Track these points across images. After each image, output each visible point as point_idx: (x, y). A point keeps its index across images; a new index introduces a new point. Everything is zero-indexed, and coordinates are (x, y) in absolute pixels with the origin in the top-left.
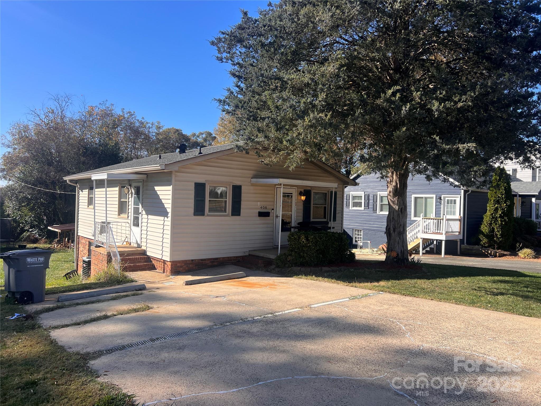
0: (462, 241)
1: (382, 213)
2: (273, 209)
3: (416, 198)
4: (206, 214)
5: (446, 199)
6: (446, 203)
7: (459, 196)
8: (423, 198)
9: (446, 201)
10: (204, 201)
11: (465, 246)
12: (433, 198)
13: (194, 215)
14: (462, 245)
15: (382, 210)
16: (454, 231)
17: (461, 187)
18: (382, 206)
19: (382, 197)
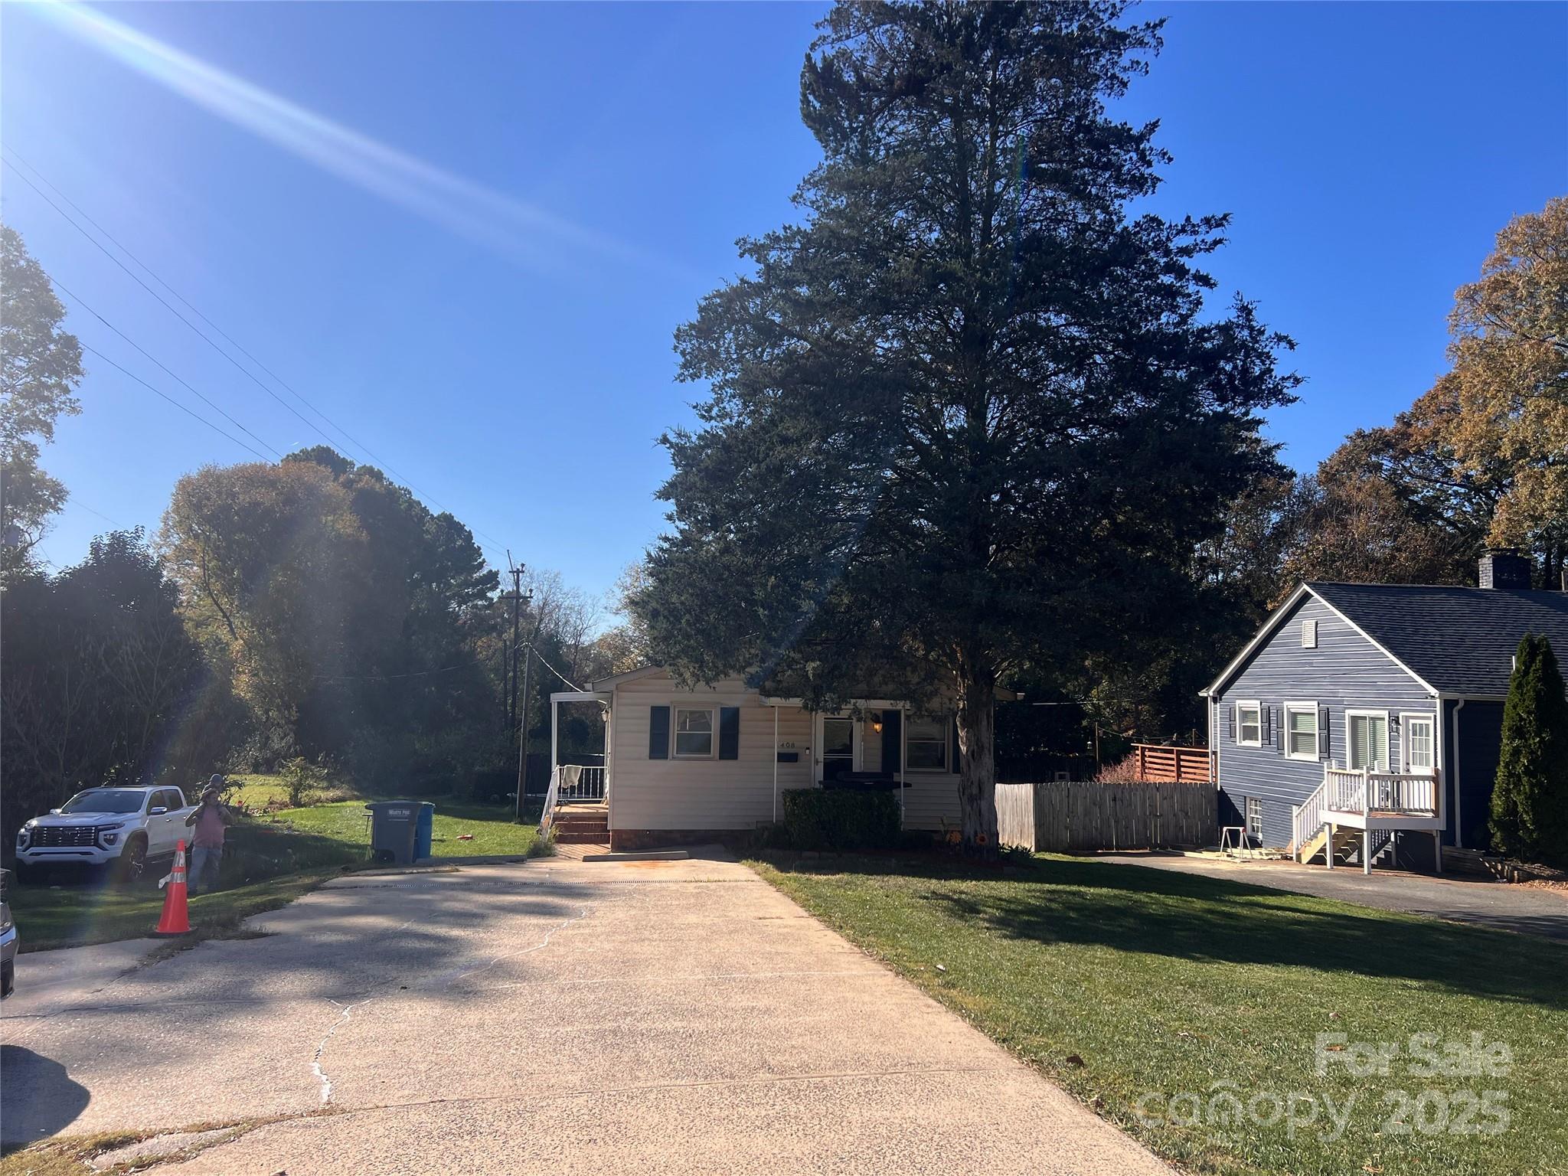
0: (1448, 836)
1: (1295, 756)
2: (808, 749)
3: (1355, 720)
4: (670, 756)
6: (1411, 733)
7: (1432, 715)
8: (1364, 718)
9: (1411, 728)
10: (666, 736)
11: (1457, 850)
12: (1383, 719)
13: (650, 758)
14: (1445, 848)
15: (1295, 750)
16: (1422, 807)
17: (1433, 691)
18: (1295, 737)
19: (1294, 716)
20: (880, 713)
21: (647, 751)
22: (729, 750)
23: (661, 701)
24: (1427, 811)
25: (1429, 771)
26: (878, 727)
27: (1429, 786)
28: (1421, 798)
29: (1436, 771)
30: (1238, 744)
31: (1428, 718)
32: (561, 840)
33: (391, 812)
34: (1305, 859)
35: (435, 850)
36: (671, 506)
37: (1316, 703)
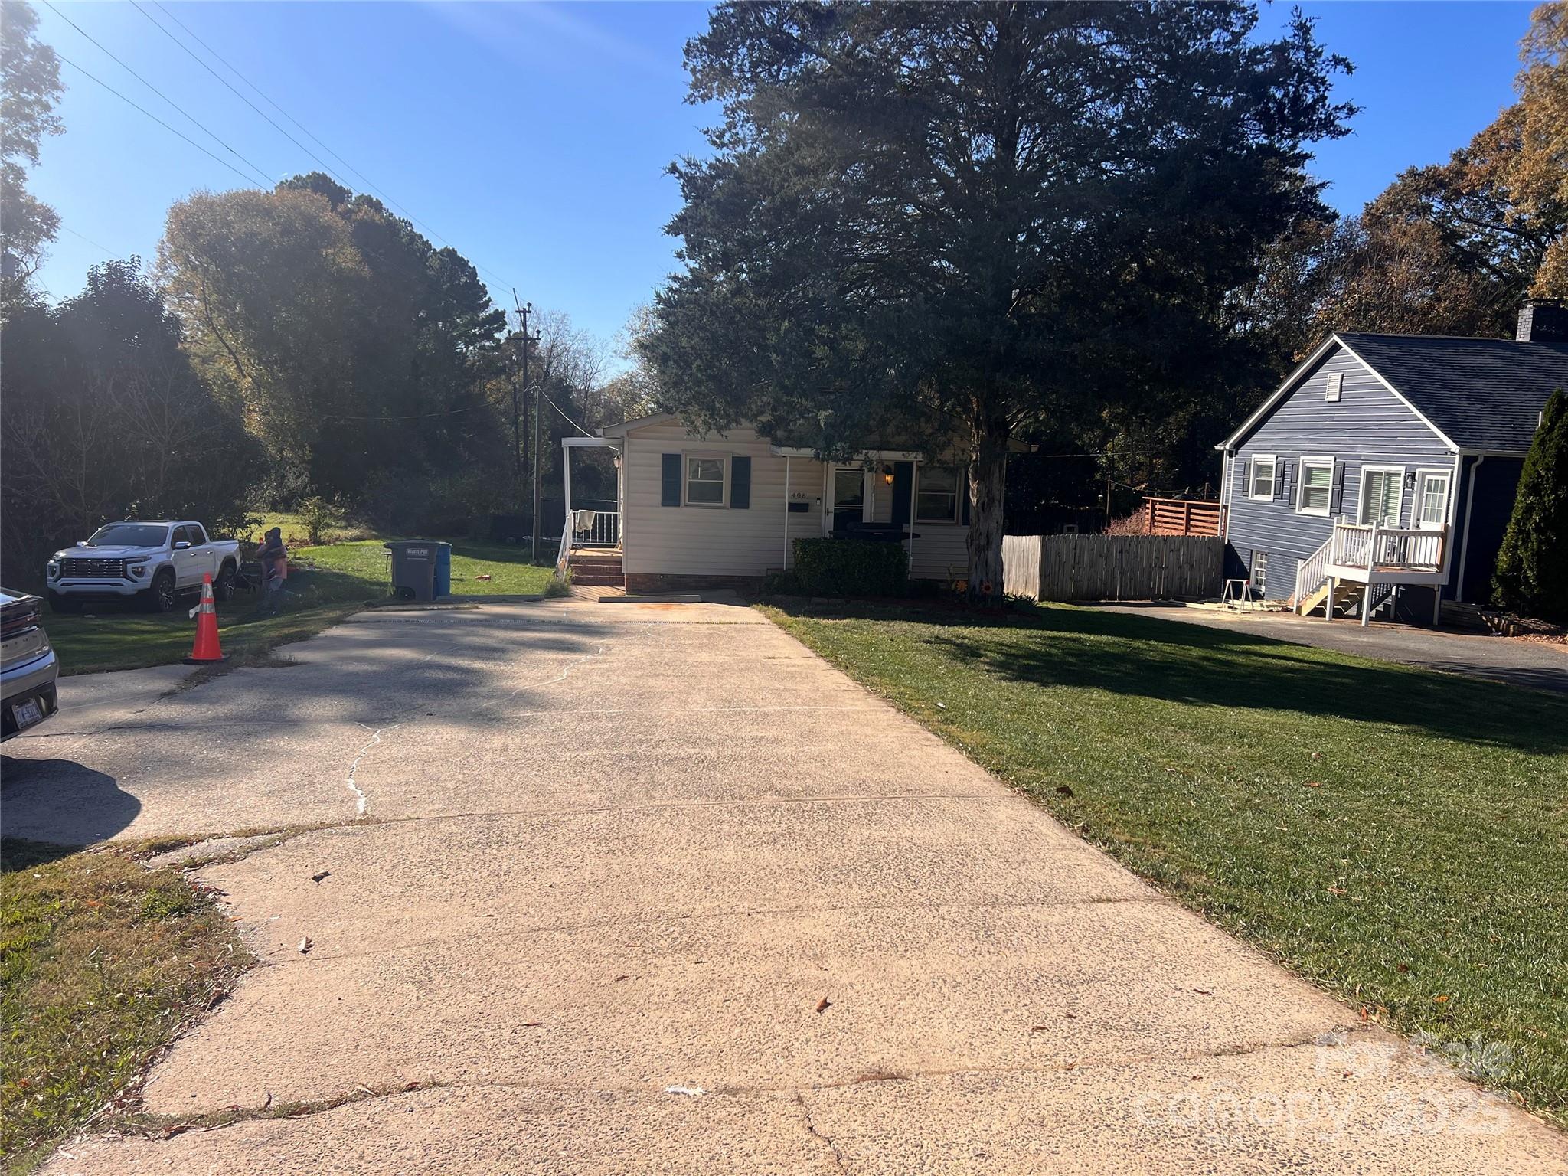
0: (1448, 591)
1: (1307, 511)
2: (819, 499)
3: (1370, 475)
4: (682, 503)
5: (1428, 477)
6: (1425, 489)
7: (1449, 471)
8: (1380, 474)
9: (1426, 484)
10: (678, 484)
11: (1457, 603)
12: (1399, 475)
14: (1445, 602)
15: (1306, 504)
16: (1427, 562)
17: (1453, 447)
18: (1307, 492)
19: (1309, 471)
20: (891, 464)
21: (659, 498)
22: (741, 499)
23: (673, 449)
24: (1432, 566)
25: (1438, 527)
26: (889, 478)
27: (1437, 542)
28: (1428, 553)
29: (1446, 527)
30: (1250, 498)
31: (1446, 474)
32: (577, 582)
33: (409, 551)
34: (1305, 611)
35: (455, 589)
36: (680, 242)
37: (1333, 458)
